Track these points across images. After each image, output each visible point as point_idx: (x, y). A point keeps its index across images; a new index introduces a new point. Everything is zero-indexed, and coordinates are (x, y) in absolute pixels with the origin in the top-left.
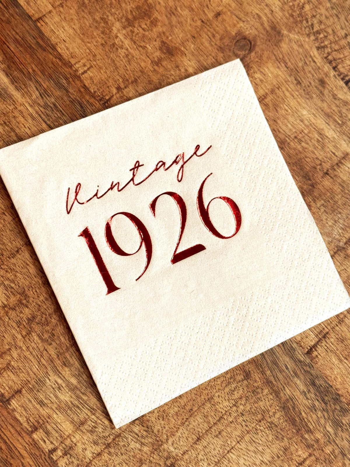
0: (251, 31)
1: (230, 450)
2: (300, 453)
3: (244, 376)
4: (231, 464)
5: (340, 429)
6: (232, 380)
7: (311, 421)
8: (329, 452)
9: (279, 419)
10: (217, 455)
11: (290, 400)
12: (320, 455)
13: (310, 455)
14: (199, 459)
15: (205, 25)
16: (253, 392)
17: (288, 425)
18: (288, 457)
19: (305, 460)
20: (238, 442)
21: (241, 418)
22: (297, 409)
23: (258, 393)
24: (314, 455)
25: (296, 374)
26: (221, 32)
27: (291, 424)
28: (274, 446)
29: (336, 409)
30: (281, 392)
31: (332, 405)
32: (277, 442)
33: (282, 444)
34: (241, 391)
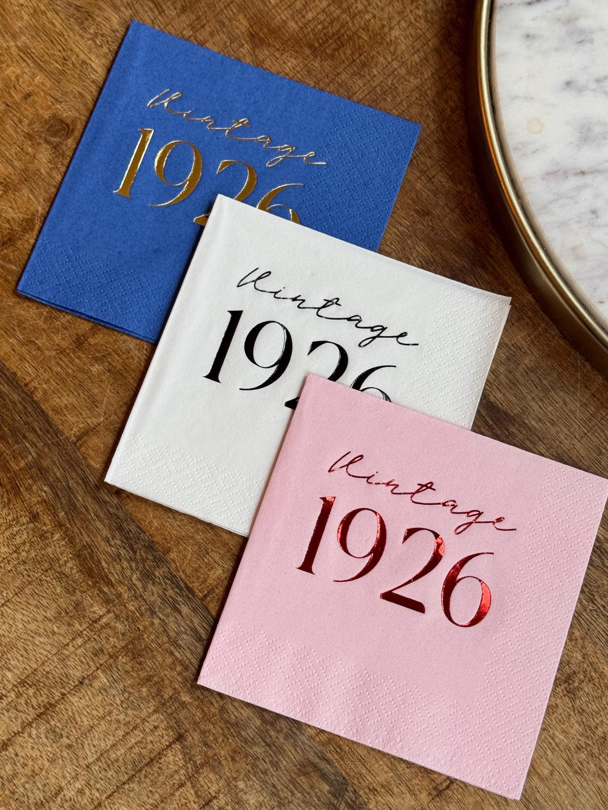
0: (70, 113)
2: (96, 608)
3: (30, 518)
6: (14, 522)
8: (133, 608)
9: (72, 569)
11: (87, 547)
13: (109, 612)
15: (11, 109)
16: (41, 536)
19: (101, 617)
21: (22, 567)
22: (96, 558)
23: (46, 538)
24: (114, 612)
25: (97, 516)
26: (31, 116)
27: (87, 575)
28: (62, 600)
30: (77, 537)
32: (68, 595)
33: (74, 598)
34: (25, 535)
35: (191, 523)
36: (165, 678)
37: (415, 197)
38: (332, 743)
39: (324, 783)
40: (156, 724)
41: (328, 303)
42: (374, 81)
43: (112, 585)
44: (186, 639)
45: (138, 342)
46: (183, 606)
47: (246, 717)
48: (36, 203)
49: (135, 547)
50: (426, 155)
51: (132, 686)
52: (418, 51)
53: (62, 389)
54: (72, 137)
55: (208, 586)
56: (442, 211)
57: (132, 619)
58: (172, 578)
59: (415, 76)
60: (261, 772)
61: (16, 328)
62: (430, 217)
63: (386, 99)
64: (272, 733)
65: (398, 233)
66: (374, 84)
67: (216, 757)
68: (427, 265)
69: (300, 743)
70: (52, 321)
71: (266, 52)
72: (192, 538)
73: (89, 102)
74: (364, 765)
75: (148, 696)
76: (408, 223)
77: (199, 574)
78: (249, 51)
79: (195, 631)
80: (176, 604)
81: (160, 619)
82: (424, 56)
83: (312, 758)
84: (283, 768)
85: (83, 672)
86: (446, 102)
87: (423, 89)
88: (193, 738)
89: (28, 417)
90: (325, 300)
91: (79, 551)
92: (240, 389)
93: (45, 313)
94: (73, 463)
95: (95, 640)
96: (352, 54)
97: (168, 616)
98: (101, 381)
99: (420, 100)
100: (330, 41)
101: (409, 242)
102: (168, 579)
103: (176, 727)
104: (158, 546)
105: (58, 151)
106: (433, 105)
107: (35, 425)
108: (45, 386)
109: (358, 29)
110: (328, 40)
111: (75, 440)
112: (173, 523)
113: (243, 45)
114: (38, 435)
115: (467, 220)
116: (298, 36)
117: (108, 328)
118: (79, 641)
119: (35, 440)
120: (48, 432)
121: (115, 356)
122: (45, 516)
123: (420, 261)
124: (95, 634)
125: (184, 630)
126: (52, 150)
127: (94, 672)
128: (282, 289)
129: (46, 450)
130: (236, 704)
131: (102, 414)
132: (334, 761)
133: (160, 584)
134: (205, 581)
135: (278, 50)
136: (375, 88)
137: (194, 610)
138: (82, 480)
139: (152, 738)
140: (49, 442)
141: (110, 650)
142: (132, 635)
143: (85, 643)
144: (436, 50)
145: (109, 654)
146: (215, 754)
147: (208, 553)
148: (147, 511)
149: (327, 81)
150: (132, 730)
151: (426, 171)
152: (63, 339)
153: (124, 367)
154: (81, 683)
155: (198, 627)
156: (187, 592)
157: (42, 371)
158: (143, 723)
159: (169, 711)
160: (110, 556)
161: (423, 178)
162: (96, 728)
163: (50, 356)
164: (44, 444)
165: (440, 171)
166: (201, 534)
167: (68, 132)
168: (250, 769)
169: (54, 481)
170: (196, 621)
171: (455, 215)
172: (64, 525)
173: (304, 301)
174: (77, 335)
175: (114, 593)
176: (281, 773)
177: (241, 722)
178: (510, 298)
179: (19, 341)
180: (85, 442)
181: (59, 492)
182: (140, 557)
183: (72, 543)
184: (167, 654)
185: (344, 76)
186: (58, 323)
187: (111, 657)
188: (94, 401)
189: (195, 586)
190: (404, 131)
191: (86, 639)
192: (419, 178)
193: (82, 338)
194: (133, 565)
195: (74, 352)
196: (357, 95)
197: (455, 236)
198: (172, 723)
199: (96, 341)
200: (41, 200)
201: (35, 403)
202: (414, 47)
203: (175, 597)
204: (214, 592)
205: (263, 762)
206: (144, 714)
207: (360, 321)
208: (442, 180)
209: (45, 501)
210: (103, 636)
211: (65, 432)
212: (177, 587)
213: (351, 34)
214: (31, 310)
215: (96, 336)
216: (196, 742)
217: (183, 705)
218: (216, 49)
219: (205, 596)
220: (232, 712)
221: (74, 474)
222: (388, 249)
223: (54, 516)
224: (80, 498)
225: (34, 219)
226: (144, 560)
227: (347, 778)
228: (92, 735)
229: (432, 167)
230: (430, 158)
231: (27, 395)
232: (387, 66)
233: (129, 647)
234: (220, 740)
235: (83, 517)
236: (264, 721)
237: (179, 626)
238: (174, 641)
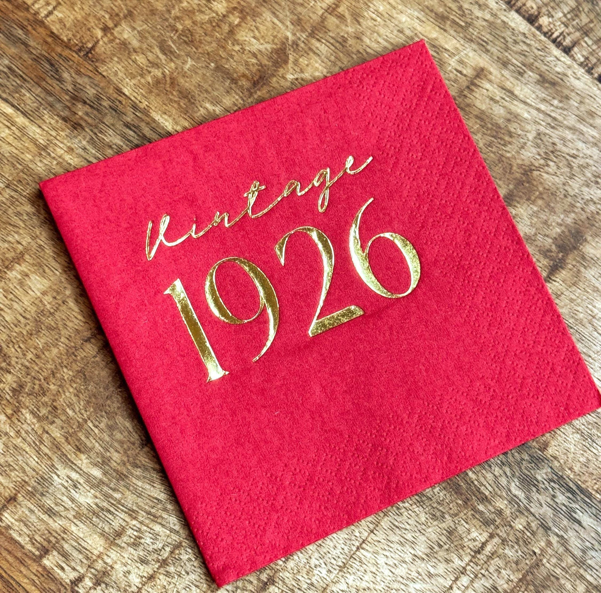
1: (361, 544)
4: (364, 566)
5: (534, 489)
7: (485, 483)
10: (341, 556)
12: (508, 535)
14: (313, 566)
17: (448, 495)
18: (456, 543)
20: (372, 532)
29: (522, 459)
31: (516, 454)
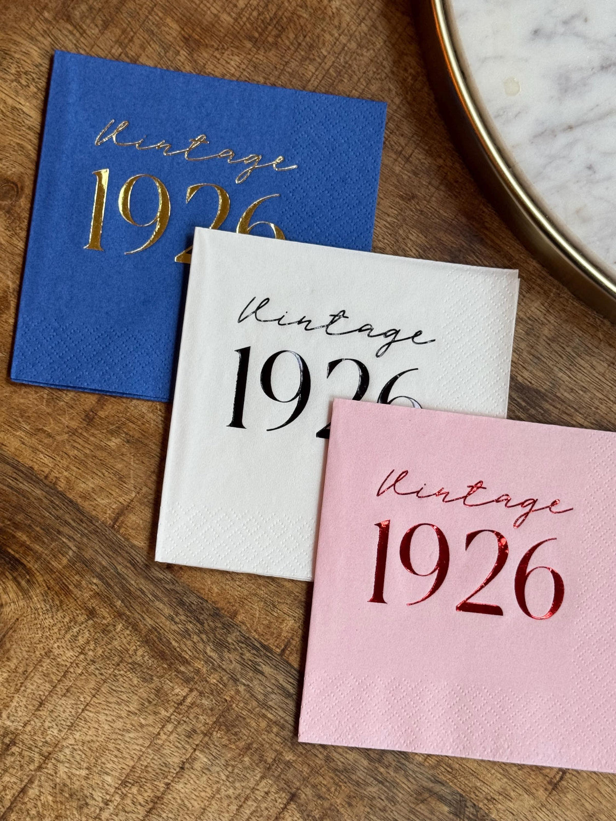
35: (251, 580)
36: (264, 742)
37: (396, 182)
38: (442, 764)
39: (443, 805)
40: (266, 790)
41: (334, 319)
42: (326, 64)
43: (189, 663)
44: (275, 699)
45: (150, 403)
46: (264, 666)
47: (352, 760)
48: (4, 278)
49: (201, 618)
50: (397, 133)
51: (234, 759)
52: (364, 19)
53: (85, 473)
54: (24, 196)
55: (284, 640)
56: (427, 191)
57: (216, 692)
58: (246, 641)
59: (366, 48)
60: (380, 810)
61: (20, 419)
62: (417, 200)
63: (343, 81)
64: (382, 770)
65: (387, 225)
66: (327, 67)
67: (333, 807)
68: (424, 254)
69: (411, 773)
70: (55, 402)
71: (205, 55)
72: (255, 595)
73: (30, 152)
74: (477, 778)
75: (251, 764)
76: (395, 212)
77: (272, 630)
78: (187, 57)
79: (282, 688)
80: (257, 666)
81: (244, 685)
82: (372, 23)
83: (426, 784)
84: (400, 801)
85: (181, 757)
86: (406, 70)
87: (378, 61)
88: (306, 795)
89: (57, 510)
90: (331, 315)
91: (146, 636)
92: (268, 430)
93: (45, 396)
94: (116, 548)
95: (185, 722)
96: (296, 37)
97: (252, 681)
98: (122, 455)
99: (378, 74)
100: (270, 28)
101: (401, 232)
102: (243, 643)
103: (288, 788)
104: (223, 612)
105: (13, 215)
106: (392, 76)
107: (67, 517)
108: (66, 474)
109: (295, 9)
110: (267, 27)
111: (112, 523)
112: (233, 585)
113: (179, 52)
114: (73, 527)
115: (454, 195)
116: (235, 29)
117: (115, 397)
118: (170, 727)
119: (71, 533)
120: (81, 521)
121: (130, 424)
122: (102, 610)
123: (417, 250)
124: (184, 716)
125: (270, 690)
126: (6, 216)
127: (192, 754)
128: (285, 314)
129: (85, 540)
130: (340, 750)
131: (133, 489)
132: (448, 781)
133: (235, 649)
134: (279, 635)
135: (217, 49)
136: (328, 70)
137: (276, 667)
138: (130, 562)
139: (265, 805)
140: (86, 531)
141: (203, 728)
142: (220, 708)
143: (176, 727)
144: (383, 14)
145: (202, 732)
146: (331, 805)
147: (274, 606)
148: (203, 578)
149: (277, 73)
150: (244, 802)
151: (401, 151)
152: (72, 419)
153: (142, 434)
154: (182, 768)
155: (285, 684)
156: (265, 651)
157: (58, 458)
158: (253, 793)
159: (276, 774)
160: (178, 633)
161: (400, 159)
162: (208, 809)
163: (62, 441)
164: (81, 535)
165: (416, 148)
166: (263, 588)
167: (18, 192)
168: (369, 810)
169: (102, 571)
170: (281, 679)
171: (442, 193)
172: (124, 614)
173: (310, 321)
174: (85, 411)
175: (192, 670)
176: (399, 807)
177: (349, 767)
178: (517, 271)
179: (27, 432)
180: (123, 522)
181: (109, 581)
182: (208, 628)
183: (136, 630)
184: (261, 719)
185: (293, 64)
186: (62, 403)
187: (205, 735)
188: (120, 478)
189: (271, 642)
190: (370, 113)
191: (176, 723)
192: (396, 160)
193: (91, 413)
194: (204, 637)
195: (87, 430)
196: (312, 82)
197: (446, 215)
198: (282, 785)
199: (107, 413)
200: (9, 273)
201: (61, 494)
202: (359, 15)
203: (253, 659)
204: (291, 644)
205: (379, 800)
206: (252, 784)
207: (372, 330)
208: (420, 157)
209: (98, 594)
210: (191, 716)
211: (100, 517)
212: (253, 648)
213: (290, 14)
214: (30, 396)
215: (105, 407)
216: (310, 798)
217: (288, 764)
218: (150, 63)
219: (283, 651)
220: (338, 759)
221: (120, 559)
222: (380, 245)
223: (112, 607)
224: (133, 582)
225: (7, 296)
226: (213, 630)
227: (464, 794)
228: (206, 817)
229: (406, 145)
230: (402, 135)
231: (50, 488)
232: (335, 43)
233: (221, 720)
234: (333, 789)
235: (141, 600)
236: (371, 760)
237: (266, 688)
238: (263, 704)
